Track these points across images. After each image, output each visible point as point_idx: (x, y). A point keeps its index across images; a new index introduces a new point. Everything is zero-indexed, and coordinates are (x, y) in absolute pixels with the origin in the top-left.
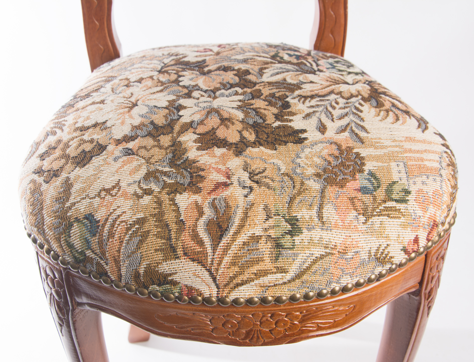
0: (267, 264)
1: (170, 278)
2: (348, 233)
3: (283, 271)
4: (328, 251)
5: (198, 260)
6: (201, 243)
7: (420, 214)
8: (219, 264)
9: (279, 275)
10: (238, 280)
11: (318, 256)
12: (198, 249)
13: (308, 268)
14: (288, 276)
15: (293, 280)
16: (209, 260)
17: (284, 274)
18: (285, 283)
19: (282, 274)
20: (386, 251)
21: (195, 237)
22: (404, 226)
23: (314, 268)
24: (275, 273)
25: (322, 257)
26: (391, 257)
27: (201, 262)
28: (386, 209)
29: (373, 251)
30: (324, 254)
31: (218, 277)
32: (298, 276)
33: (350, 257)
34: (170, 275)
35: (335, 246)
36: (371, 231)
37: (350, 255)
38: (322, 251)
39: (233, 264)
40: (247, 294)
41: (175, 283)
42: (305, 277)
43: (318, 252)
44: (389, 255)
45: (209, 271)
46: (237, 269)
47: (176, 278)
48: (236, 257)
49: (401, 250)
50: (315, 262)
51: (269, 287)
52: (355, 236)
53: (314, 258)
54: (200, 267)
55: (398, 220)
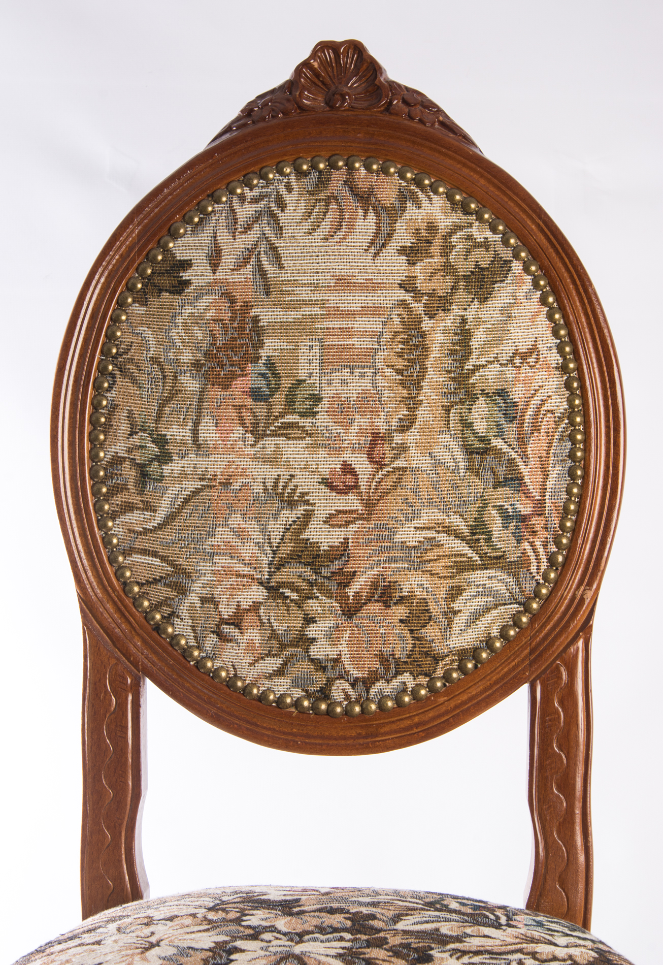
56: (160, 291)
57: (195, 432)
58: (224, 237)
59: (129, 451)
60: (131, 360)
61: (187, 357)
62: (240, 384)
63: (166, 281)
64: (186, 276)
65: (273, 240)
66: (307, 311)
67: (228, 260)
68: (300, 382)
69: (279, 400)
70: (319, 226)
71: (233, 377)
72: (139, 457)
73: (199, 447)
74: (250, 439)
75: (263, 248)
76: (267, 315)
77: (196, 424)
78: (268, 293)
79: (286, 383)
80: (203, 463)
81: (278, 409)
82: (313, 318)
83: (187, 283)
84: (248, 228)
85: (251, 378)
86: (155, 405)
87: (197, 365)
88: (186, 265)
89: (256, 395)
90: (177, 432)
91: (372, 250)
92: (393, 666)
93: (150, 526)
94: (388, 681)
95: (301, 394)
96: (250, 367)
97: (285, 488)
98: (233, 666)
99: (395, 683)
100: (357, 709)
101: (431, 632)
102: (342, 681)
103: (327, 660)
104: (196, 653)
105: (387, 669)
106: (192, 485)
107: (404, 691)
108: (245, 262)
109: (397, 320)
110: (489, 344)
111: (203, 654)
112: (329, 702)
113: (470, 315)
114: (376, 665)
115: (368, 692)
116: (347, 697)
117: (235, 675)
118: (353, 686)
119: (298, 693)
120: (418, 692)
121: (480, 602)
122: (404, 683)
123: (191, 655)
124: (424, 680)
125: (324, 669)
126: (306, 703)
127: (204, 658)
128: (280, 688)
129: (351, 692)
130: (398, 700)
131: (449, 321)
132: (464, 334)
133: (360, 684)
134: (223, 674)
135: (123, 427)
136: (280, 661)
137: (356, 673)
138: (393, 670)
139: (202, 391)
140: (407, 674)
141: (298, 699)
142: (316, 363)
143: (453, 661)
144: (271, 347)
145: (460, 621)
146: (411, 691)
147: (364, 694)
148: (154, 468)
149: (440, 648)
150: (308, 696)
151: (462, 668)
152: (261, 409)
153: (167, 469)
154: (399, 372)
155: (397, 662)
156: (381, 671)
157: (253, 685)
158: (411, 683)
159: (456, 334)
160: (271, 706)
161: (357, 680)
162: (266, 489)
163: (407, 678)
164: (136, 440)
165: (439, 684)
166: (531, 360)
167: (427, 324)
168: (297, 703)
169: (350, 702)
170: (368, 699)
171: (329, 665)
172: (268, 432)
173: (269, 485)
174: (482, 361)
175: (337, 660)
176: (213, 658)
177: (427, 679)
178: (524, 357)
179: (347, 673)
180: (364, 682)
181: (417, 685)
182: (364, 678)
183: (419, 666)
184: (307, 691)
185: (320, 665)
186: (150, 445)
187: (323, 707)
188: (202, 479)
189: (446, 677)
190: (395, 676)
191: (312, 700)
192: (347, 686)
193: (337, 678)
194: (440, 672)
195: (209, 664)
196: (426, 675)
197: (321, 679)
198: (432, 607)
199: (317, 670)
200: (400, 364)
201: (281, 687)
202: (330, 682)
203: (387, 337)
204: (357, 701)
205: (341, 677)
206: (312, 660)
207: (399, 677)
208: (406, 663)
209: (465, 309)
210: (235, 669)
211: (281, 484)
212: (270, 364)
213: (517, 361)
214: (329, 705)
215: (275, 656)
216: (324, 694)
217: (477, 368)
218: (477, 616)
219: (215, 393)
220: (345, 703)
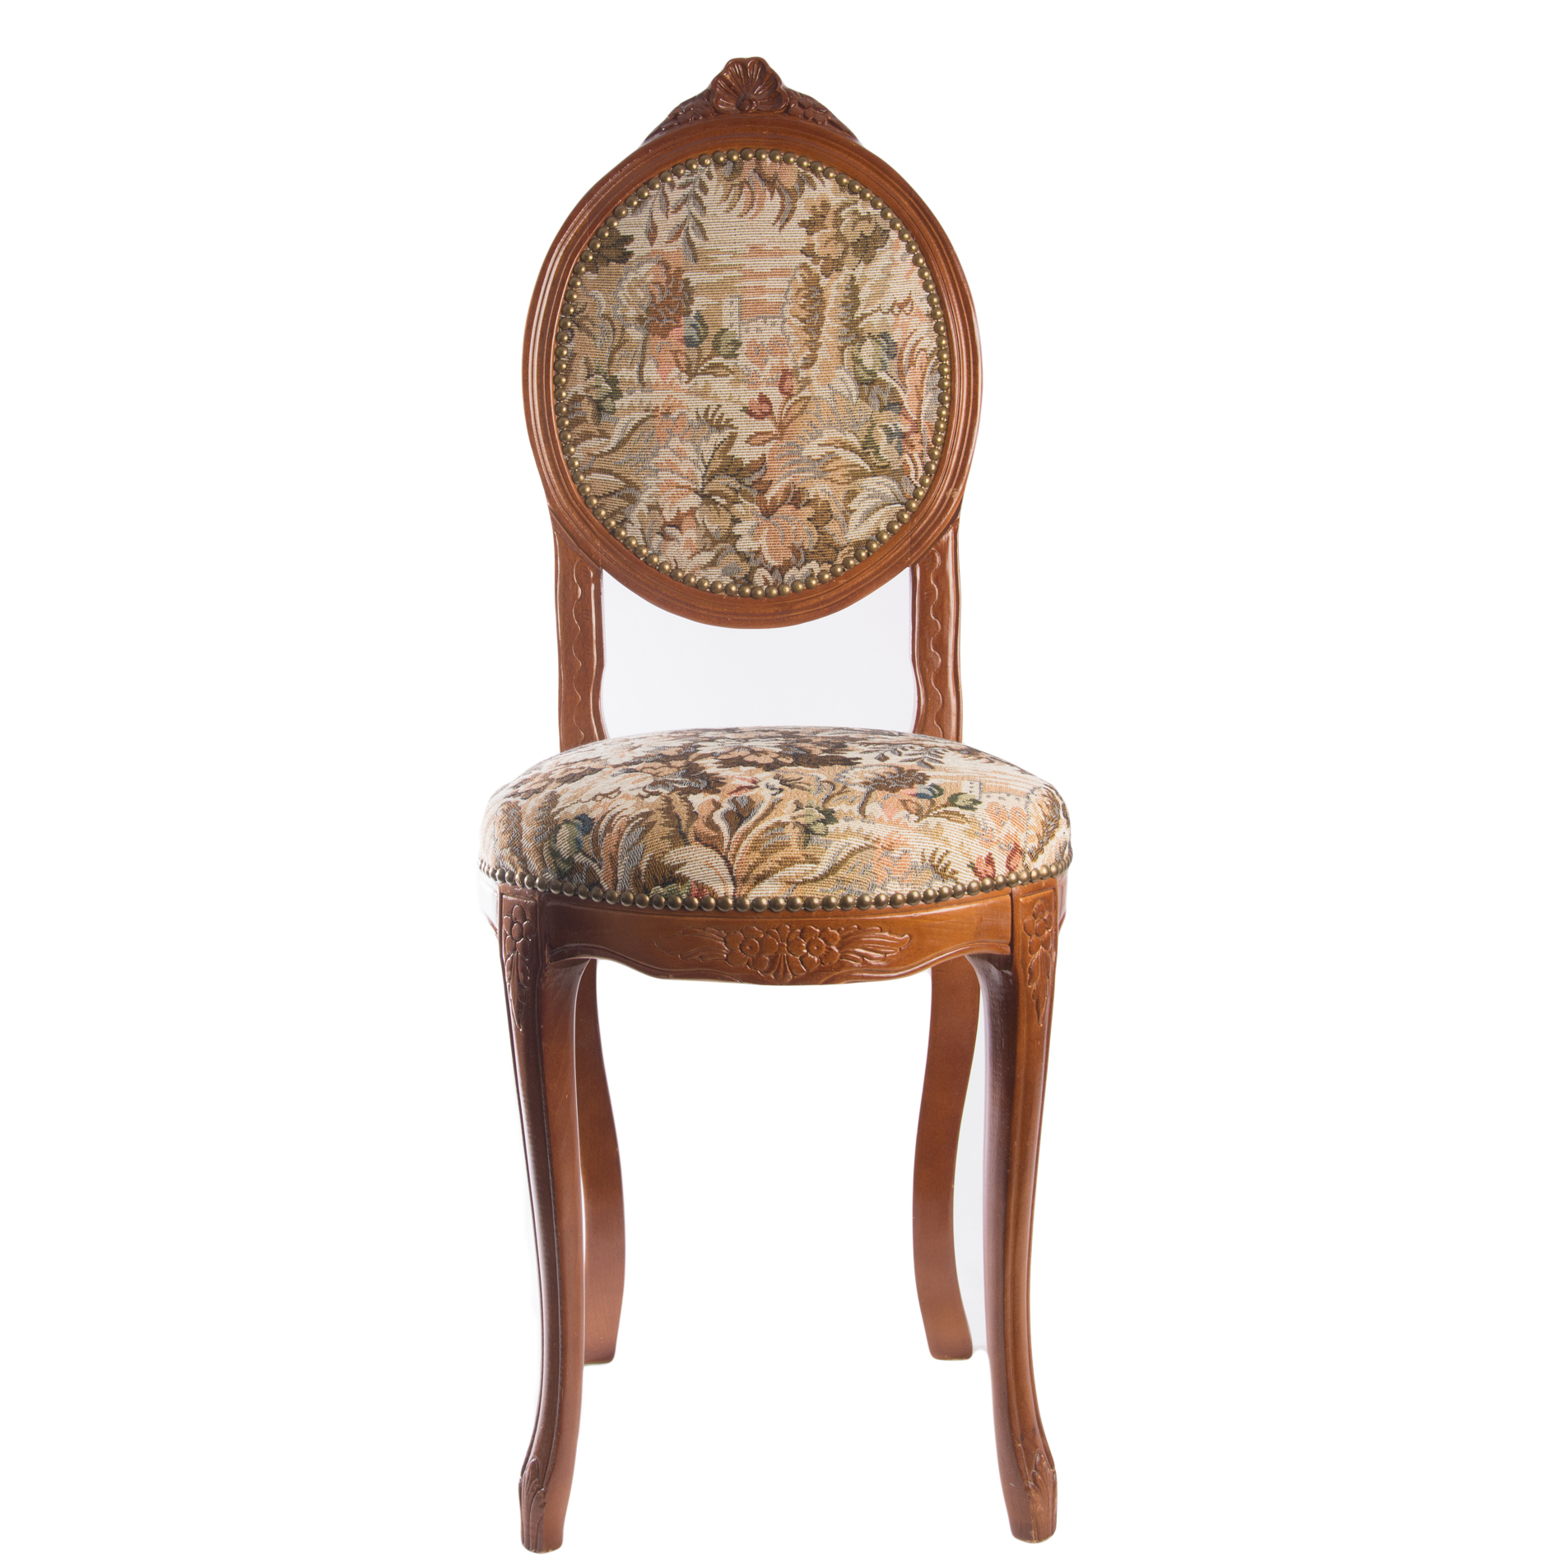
0: (794, 851)
1: (677, 872)
2: (895, 828)
3: (815, 861)
4: (869, 843)
5: (712, 845)
6: (716, 828)
7: (992, 827)
8: (737, 849)
9: (809, 866)
10: (759, 871)
11: (856, 846)
12: (713, 834)
13: (844, 861)
14: (821, 869)
15: (825, 875)
16: (726, 844)
17: (814, 866)
18: (816, 880)
19: (812, 865)
20: (945, 861)
21: (710, 823)
22: (970, 834)
23: (852, 861)
24: (804, 863)
25: (861, 849)
26: (954, 872)
27: (716, 847)
28: (946, 812)
29: (928, 855)
30: (864, 845)
31: (735, 865)
32: (833, 870)
33: (897, 856)
34: (679, 866)
35: (878, 839)
36: (925, 830)
37: (897, 853)
38: (862, 843)
39: (754, 848)
40: (770, 892)
41: (683, 880)
42: (841, 873)
43: (857, 842)
44: (951, 867)
45: (725, 858)
46: (757, 855)
47: (684, 871)
48: (757, 840)
49: (968, 866)
50: (852, 854)
51: (797, 883)
52: (904, 832)
53: (851, 848)
54: (714, 853)
55: (960, 825)
56: (609, 261)
57: (640, 373)
58: (659, 216)
59: (587, 390)
60: (586, 317)
61: (632, 313)
62: (676, 334)
63: (613, 253)
64: (629, 248)
65: (699, 217)
66: (727, 273)
67: (663, 235)
68: (724, 330)
69: (707, 345)
70: (735, 206)
71: (669, 328)
72: (595, 395)
73: (644, 385)
74: (685, 377)
75: (690, 224)
76: (695, 278)
77: (641, 366)
78: (696, 260)
79: (712, 332)
80: (647, 398)
81: (706, 352)
82: (733, 279)
83: (630, 254)
84: (678, 209)
85: (685, 328)
86: (607, 353)
87: (640, 319)
88: (629, 239)
89: (688, 342)
90: (626, 374)
91: (778, 224)
92: (802, 556)
93: (605, 450)
94: (799, 568)
95: (725, 340)
96: (683, 320)
97: (713, 415)
98: (675, 560)
99: (805, 569)
100: (775, 592)
101: (832, 528)
102: (763, 569)
103: (750, 552)
104: (645, 551)
105: (798, 558)
106: (639, 416)
107: (812, 576)
108: (677, 235)
109: (800, 279)
110: (873, 297)
111: (650, 552)
112: (752, 587)
113: (858, 274)
114: (789, 555)
115: (783, 577)
116: (767, 582)
117: (677, 568)
118: (771, 572)
119: (727, 580)
120: (823, 576)
121: (870, 504)
122: (812, 569)
123: (641, 552)
124: (827, 567)
125: (748, 559)
126: (734, 589)
127: (651, 554)
128: (713, 577)
129: (770, 578)
130: (807, 584)
131: (841, 279)
132: (853, 289)
133: (777, 571)
134: (667, 567)
135: (582, 371)
136: (713, 554)
137: (773, 563)
138: (803, 559)
139: (645, 340)
140: (814, 562)
141: (727, 585)
142: (736, 315)
143: (850, 551)
144: (699, 303)
145: (855, 518)
146: (817, 576)
147: (780, 580)
148: (608, 403)
149: (839, 540)
150: (735, 582)
151: (857, 557)
152: (693, 353)
153: (618, 403)
154: (803, 320)
155: (806, 552)
156: (794, 560)
157: (691, 575)
158: (817, 570)
159: (847, 289)
160: (706, 591)
161: (774, 568)
162: (698, 417)
163: (814, 565)
164: (592, 381)
165: (839, 570)
166: (907, 309)
167: (824, 282)
168: (727, 589)
169: (769, 586)
170: (783, 583)
171: (752, 556)
172: (699, 371)
173: (701, 413)
174: (869, 310)
175: (758, 553)
176: (658, 554)
177: (830, 566)
178: (901, 306)
179: (766, 562)
180: (780, 570)
181: (822, 571)
182: (780, 566)
183: (824, 555)
184: (734, 578)
185: (745, 557)
186: (604, 385)
187: (748, 591)
188: (647, 411)
189: (845, 564)
190: (804, 564)
191: (739, 586)
192: (766, 573)
193: (758, 567)
194: (840, 560)
195: (655, 560)
196: (829, 563)
197: (745, 568)
198: (833, 507)
199: (742, 561)
200: (803, 314)
201: (714, 575)
202: (753, 570)
203: (792, 292)
204: (775, 585)
205: (761, 566)
206: (738, 553)
207: (808, 565)
208: (813, 553)
209: (854, 269)
210: (676, 562)
211: (710, 413)
212: (699, 317)
213: (896, 310)
214: (752, 589)
215: (708, 550)
216: (748, 580)
217: (864, 316)
218: (868, 514)
219: (656, 341)
220: (765, 587)
